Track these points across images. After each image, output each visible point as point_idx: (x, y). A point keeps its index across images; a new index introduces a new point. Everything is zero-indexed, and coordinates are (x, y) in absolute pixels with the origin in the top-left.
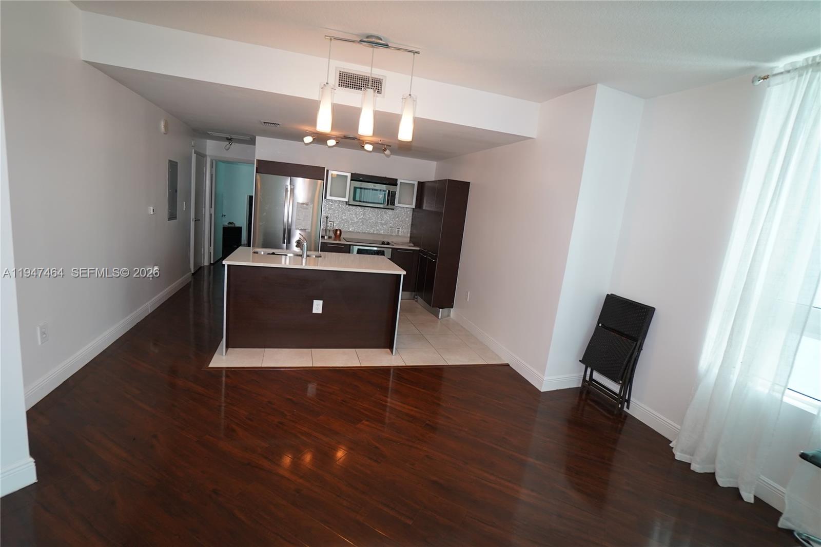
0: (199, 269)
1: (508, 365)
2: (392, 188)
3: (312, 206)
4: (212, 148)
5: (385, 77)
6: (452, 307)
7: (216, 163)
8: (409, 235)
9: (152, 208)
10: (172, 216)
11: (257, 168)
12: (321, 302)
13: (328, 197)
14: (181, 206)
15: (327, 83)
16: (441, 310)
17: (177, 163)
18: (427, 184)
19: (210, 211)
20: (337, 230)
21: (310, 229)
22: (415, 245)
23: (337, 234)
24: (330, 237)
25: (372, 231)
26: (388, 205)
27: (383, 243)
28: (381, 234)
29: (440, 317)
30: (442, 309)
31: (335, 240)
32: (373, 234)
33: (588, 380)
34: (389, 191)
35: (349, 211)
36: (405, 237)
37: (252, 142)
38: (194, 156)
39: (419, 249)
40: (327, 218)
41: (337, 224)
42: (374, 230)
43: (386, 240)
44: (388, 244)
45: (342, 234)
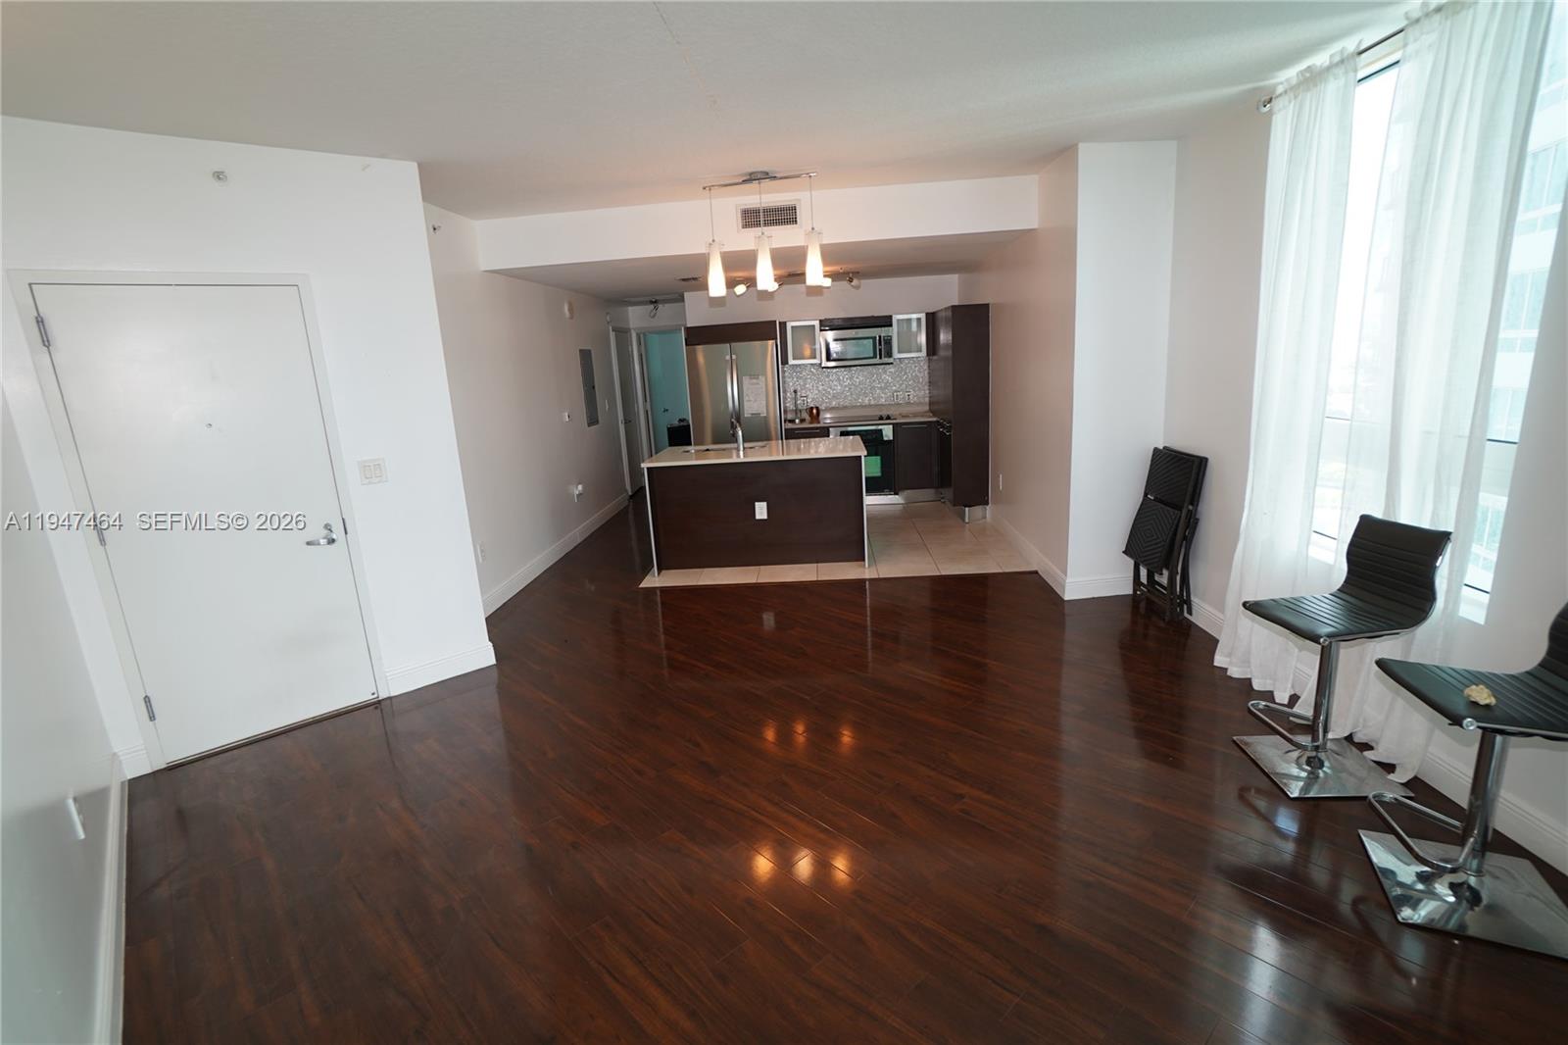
0: (638, 491)
1: (1036, 572)
2: (883, 332)
3: (764, 379)
4: (636, 317)
5: (799, 200)
6: (987, 504)
7: (642, 337)
8: (927, 400)
9: (567, 414)
10: (593, 420)
11: (686, 340)
12: (764, 504)
13: (791, 362)
14: (603, 405)
15: (713, 241)
16: (967, 509)
17: (590, 351)
18: (940, 315)
19: (645, 407)
20: (812, 408)
21: (765, 411)
22: (934, 415)
23: (814, 413)
24: (802, 421)
25: (867, 402)
26: (881, 358)
27: (881, 418)
28: (882, 405)
29: (967, 521)
30: (969, 506)
31: (811, 423)
32: (870, 406)
33: (1146, 583)
34: (880, 337)
35: (828, 376)
36: (920, 404)
37: (681, 299)
38: (612, 335)
39: (935, 419)
40: (795, 392)
41: (813, 399)
42: (870, 400)
43: (884, 413)
44: (888, 418)
45: (821, 413)
